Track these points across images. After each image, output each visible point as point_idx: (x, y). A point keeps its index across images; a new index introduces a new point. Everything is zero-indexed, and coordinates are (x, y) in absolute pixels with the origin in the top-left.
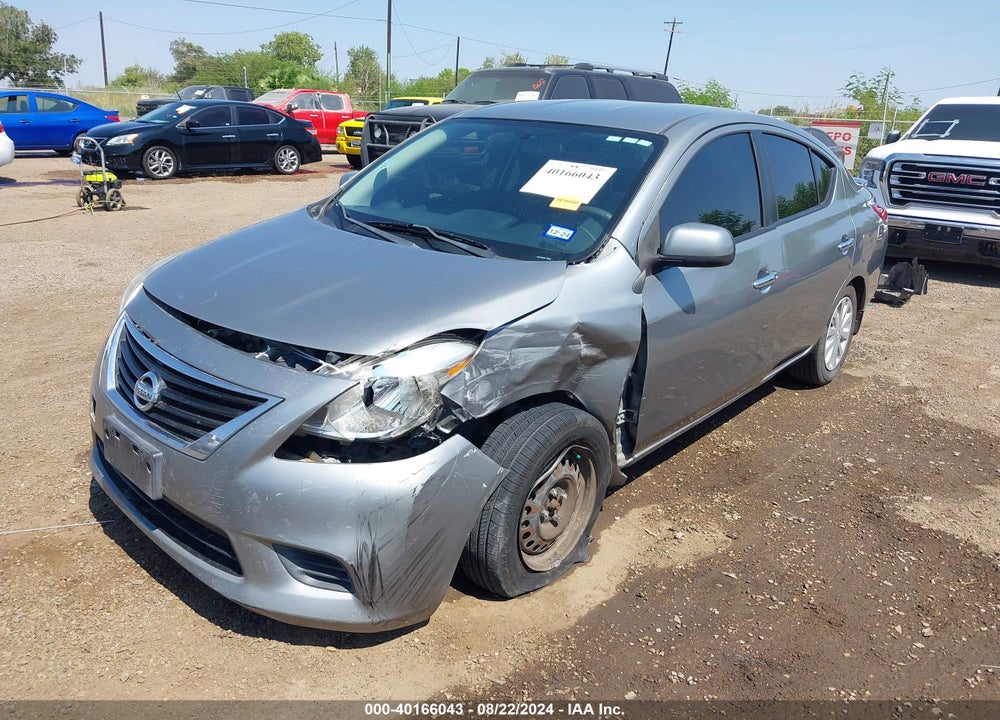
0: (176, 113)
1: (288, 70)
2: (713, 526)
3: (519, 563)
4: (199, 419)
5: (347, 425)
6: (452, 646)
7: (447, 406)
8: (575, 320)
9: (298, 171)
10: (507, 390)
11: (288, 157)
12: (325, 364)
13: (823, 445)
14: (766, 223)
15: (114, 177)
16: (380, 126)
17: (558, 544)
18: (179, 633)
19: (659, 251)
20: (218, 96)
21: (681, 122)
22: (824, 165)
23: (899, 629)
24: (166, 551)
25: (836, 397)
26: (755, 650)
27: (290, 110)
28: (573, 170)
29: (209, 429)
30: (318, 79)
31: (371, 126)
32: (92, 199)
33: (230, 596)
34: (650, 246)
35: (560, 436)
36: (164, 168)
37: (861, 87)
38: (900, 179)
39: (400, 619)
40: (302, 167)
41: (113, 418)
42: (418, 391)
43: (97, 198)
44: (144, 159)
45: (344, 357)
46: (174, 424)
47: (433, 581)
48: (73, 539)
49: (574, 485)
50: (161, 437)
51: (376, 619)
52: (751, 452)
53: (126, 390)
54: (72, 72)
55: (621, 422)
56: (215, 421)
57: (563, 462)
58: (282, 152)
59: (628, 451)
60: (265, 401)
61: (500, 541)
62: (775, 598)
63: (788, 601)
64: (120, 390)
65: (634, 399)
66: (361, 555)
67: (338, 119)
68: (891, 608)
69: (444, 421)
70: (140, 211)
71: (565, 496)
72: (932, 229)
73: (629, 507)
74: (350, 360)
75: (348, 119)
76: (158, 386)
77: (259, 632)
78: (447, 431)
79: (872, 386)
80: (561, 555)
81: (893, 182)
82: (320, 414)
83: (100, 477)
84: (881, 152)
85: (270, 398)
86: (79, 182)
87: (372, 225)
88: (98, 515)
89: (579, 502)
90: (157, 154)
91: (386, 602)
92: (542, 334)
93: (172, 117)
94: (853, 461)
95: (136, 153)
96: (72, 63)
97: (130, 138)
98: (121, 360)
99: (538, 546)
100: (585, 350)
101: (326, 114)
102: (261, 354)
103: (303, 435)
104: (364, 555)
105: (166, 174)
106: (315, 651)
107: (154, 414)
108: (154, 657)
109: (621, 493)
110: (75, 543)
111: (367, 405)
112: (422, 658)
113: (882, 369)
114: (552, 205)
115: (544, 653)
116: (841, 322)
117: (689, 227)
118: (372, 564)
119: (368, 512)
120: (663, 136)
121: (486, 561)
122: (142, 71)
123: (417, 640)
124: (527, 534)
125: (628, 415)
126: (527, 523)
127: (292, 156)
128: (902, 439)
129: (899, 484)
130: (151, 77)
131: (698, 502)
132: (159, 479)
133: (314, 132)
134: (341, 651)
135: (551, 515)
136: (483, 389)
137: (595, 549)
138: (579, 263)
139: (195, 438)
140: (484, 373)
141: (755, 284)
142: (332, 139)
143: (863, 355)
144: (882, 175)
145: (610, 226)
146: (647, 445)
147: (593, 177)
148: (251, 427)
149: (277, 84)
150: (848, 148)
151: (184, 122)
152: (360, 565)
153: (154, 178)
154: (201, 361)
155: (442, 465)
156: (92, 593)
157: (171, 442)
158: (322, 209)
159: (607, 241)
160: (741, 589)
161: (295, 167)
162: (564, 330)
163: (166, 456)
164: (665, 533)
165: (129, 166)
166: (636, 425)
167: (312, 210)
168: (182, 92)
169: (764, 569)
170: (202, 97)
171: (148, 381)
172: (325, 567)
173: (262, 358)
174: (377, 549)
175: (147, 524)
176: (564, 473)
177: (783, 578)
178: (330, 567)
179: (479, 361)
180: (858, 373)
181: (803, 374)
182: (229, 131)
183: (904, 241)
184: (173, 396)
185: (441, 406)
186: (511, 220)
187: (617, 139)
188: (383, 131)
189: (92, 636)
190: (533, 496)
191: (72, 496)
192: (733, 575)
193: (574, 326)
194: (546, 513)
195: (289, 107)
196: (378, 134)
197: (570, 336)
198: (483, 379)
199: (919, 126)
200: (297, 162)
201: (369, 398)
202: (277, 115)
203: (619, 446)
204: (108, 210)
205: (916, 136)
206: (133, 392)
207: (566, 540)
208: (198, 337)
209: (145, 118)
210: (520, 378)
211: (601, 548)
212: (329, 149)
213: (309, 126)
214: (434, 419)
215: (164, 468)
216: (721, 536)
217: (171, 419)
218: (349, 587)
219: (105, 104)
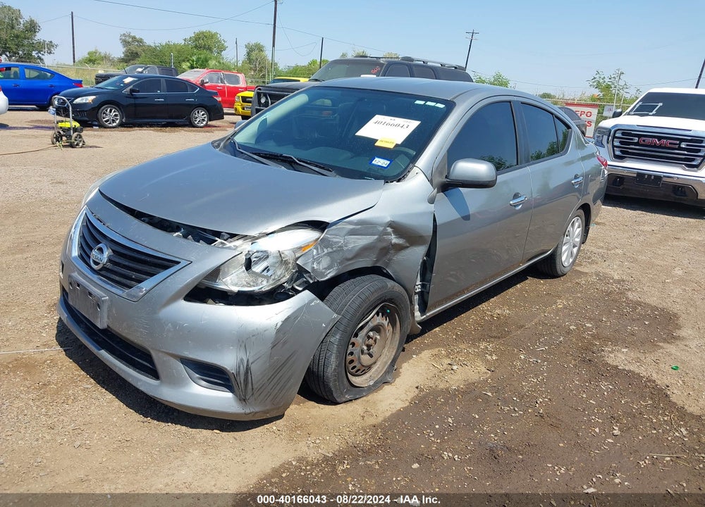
0: (123, 83)
1: (202, 56)
2: (479, 363)
3: (345, 379)
4: (134, 275)
5: (232, 282)
6: (298, 432)
7: (301, 271)
8: (388, 219)
9: (207, 126)
10: (341, 263)
11: (200, 116)
12: (219, 240)
13: (558, 315)
14: (519, 162)
15: (78, 125)
16: (265, 95)
17: (373, 370)
18: (115, 419)
19: (446, 177)
20: (153, 72)
21: (464, 93)
22: (564, 128)
23: (597, 430)
24: (108, 364)
25: (569, 284)
26: (500, 440)
27: (203, 83)
28: (392, 122)
29: (140, 281)
30: (223, 63)
31: (259, 95)
32: (61, 139)
33: (150, 393)
34: (441, 173)
35: (376, 295)
36: (113, 120)
37: (601, 81)
38: (620, 142)
39: (265, 412)
40: (209, 123)
41: (75, 275)
42: (282, 260)
43: (65, 139)
44: (99, 114)
45: (232, 236)
46: (117, 278)
47: (287, 387)
48: (44, 359)
49: (385, 330)
50: (108, 287)
51: (248, 411)
52: (507, 318)
53: (84, 256)
54: (50, 53)
55: (418, 290)
56: (144, 276)
57: (377, 314)
58: (196, 112)
59: (423, 311)
60: (178, 263)
61: (333, 362)
62: (516, 409)
63: (525, 411)
64: (81, 257)
65: (428, 276)
66: (239, 367)
67: (236, 91)
68: (593, 417)
69: (298, 282)
70: (95, 149)
71: (378, 337)
72: (641, 176)
73: (423, 350)
74: (236, 238)
75: (242, 91)
76: (107, 253)
77: (169, 420)
78: (300, 289)
79: (594, 278)
80: (374, 378)
81: (616, 144)
82: (215, 273)
83: (65, 317)
84: (608, 124)
85: (182, 261)
86: (53, 128)
87: (255, 154)
88: (61, 344)
89: (388, 342)
90: (108, 110)
91: (255, 400)
92: (365, 227)
93: (120, 86)
94: (576, 325)
95: (93, 109)
96: (50, 47)
97: (90, 99)
98: (83, 237)
99: (359, 370)
100: (394, 240)
101: (228, 87)
102: (177, 234)
103: (203, 287)
104: (242, 367)
105: (114, 124)
106: (206, 433)
107: (104, 272)
108: (97, 433)
109: (418, 340)
110: (46, 361)
111: (247, 270)
112: (278, 439)
113: (602, 268)
114: (377, 144)
115: (360, 438)
116: (574, 235)
117: (468, 161)
118: (246, 373)
119: (245, 339)
120: (454, 102)
121: (323, 376)
122: (100, 53)
123: (275, 428)
124: (352, 361)
125: (423, 286)
126: (352, 354)
127: (203, 115)
128: (610, 312)
129: (606, 340)
130: (106, 58)
131: (469, 347)
132: (105, 315)
133: (219, 99)
134: (224, 433)
135: (369, 349)
136: (325, 262)
137: (398, 375)
138: (392, 182)
139: (130, 287)
140: (326, 251)
141: (511, 202)
142: (231, 105)
143: (589, 258)
144: (608, 139)
145: (414, 159)
146: (436, 308)
147: (405, 127)
148: (169, 280)
149: (195, 65)
150: (590, 122)
151: (128, 89)
152: (238, 373)
153: (106, 127)
154: (137, 237)
155: (295, 309)
156: (57, 392)
157: (114, 290)
158: (222, 144)
159: (412, 169)
160: (494, 403)
161: (205, 123)
162: (381, 225)
163: (111, 300)
164: (445, 366)
165: (89, 118)
166: (428, 293)
167: (216, 144)
168: (127, 68)
169: (511, 391)
170: (142, 72)
171: (101, 250)
172: (214, 375)
173: (178, 236)
174: (250, 362)
175: (96, 347)
176: (378, 321)
177: (523, 397)
178: (218, 375)
179: (323, 243)
180: (585, 270)
181: (546, 268)
182: (160, 96)
183: (622, 184)
184: (117, 260)
185: (296, 272)
186: (349, 154)
187: (422, 103)
188: (267, 98)
189: (56, 419)
190: (356, 335)
191: (44, 332)
192: (490, 394)
193: (388, 222)
194: (365, 348)
195: (202, 81)
196: (263, 100)
197: (385, 229)
198: (325, 255)
199: (635, 106)
200: (206, 120)
201: (248, 265)
202: (193, 86)
203: (417, 307)
204: (73, 147)
205: (633, 113)
206: (89, 257)
207: (378, 367)
208: (135, 221)
209: (100, 85)
210: (350, 256)
211: (402, 375)
212: (229, 112)
213: (216, 94)
214: (291, 280)
215: (109, 307)
216: (483, 369)
217: (115, 274)
218: (231, 389)
219: (72, 75)
